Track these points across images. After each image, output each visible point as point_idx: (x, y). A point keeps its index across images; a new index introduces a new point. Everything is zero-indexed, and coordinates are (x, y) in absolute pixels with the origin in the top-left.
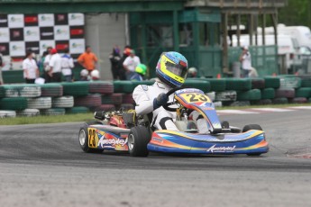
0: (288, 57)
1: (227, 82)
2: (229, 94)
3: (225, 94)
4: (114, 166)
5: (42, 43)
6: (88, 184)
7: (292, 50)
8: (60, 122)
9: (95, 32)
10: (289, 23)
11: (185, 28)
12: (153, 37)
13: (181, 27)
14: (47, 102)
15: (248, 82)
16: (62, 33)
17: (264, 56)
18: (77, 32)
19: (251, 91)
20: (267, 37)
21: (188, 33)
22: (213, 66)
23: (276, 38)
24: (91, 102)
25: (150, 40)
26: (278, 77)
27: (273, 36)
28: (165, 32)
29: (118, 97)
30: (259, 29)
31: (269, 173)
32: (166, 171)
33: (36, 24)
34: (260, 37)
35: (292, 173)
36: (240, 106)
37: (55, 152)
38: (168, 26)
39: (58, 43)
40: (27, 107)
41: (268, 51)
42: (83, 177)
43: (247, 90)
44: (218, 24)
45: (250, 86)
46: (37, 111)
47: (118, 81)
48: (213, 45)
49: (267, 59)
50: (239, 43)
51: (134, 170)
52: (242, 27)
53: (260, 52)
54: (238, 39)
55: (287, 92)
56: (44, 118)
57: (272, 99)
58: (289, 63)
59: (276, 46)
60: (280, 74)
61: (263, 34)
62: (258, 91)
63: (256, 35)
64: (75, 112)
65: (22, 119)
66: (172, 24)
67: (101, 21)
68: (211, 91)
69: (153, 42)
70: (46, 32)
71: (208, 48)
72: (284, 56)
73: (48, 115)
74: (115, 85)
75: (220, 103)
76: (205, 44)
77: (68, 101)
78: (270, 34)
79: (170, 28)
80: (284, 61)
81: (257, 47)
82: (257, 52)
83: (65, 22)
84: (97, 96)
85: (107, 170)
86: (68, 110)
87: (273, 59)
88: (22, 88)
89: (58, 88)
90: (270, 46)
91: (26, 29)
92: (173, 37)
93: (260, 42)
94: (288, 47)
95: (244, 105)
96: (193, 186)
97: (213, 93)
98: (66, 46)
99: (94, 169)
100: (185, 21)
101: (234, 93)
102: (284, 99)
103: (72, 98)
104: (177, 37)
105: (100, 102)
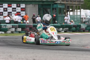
0: (84, 18)
1: (66, 25)
2: (66, 29)
3: (65, 29)
4: (32, 49)
5: (13, 12)
6: (24, 54)
8: (17, 35)
9: (28, 10)
10: (84, 9)
11: (54, 9)
13: (53, 9)
14: (14, 29)
16: (19, 10)
17: (77, 18)
18: (23, 10)
19: (73, 28)
20: (78, 12)
21: (55, 11)
22: (62, 20)
23: (80, 13)
24: (26, 30)
25: (44, 13)
26: (81, 24)
27: (80, 12)
30: (76, 10)
31: (77, 52)
33: (11, 7)
34: (76, 13)
35: (83, 52)
36: (69, 32)
37: (15, 44)
38: (49, 8)
40: (8, 31)
41: (78, 17)
42: (23, 51)
43: (71, 28)
44: (64, 8)
45: (73, 27)
46: (11, 32)
47: (34, 24)
49: (78, 19)
50: (70, 14)
51: (37, 50)
52: (71, 9)
54: (70, 13)
55: (83, 29)
56: (12, 34)
57: (78, 31)
58: (84, 20)
59: (80, 15)
60: (81, 23)
61: (77, 12)
62: (75, 28)
64: (21, 33)
65: (6, 34)
66: (51, 8)
67: (30, 7)
68: (61, 28)
70: (14, 9)
71: (61, 15)
72: (83, 18)
73: (14, 33)
74: (33, 25)
75: (63, 31)
76: (60, 14)
77: (20, 29)
78: (79, 12)
79: (50, 9)
80: (82, 20)
81: (75, 15)
82: (75, 17)
83: (20, 6)
84: (28, 28)
86: (19, 32)
87: (79, 19)
88: (6, 25)
89: (17, 26)
90: (79, 15)
91: (8, 8)
93: (76, 14)
94: (84, 16)
95: (70, 32)
97: (62, 28)
98: (20, 14)
99: (26, 49)
100: (54, 7)
101: (68, 28)
102: (82, 31)
103: (21, 28)
104: (52, 12)
105: (29, 30)
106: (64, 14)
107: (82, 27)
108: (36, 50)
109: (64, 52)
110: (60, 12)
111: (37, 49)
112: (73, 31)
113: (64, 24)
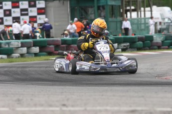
0: (158, 23)
1: (124, 38)
2: (125, 45)
3: (123, 45)
4: (60, 85)
5: (22, 17)
6: (44, 95)
7: (160, 20)
8: (31, 61)
9: (51, 11)
10: (159, 5)
12: (83, 13)
14: (24, 50)
15: (136, 38)
16: (33, 12)
17: (145, 23)
18: (41, 11)
19: (137, 43)
20: (146, 13)
22: (117, 29)
23: (151, 14)
24: (49, 50)
25: (82, 15)
27: (150, 13)
28: (90, 10)
29: (64, 47)
30: (142, 9)
31: (145, 88)
32: (89, 87)
33: (18, 7)
34: (143, 13)
35: (158, 88)
36: (131, 51)
38: (92, 7)
39: (31, 17)
40: (13, 53)
41: (147, 21)
42: (42, 91)
43: (135, 42)
44: (120, 6)
45: (137, 40)
46: (19, 55)
48: (116, 18)
50: (131, 16)
52: (133, 8)
53: (143, 21)
54: (131, 14)
55: (157, 43)
56: (22, 59)
57: (148, 47)
58: (159, 27)
61: (144, 11)
62: (141, 43)
63: (141, 12)
64: (40, 56)
65: (10, 59)
66: (94, 6)
67: (54, 5)
69: (83, 17)
70: (24, 12)
71: (114, 19)
73: (25, 57)
74: (62, 40)
75: (120, 50)
76: (112, 17)
77: (36, 50)
78: (149, 11)
79: (93, 9)
80: (156, 26)
81: (141, 19)
82: (141, 21)
83: (35, 6)
84: (52, 46)
85: (56, 87)
86: (36, 55)
88: (10, 43)
89: (30, 42)
90: (148, 18)
91: (13, 10)
92: (94, 13)
93: (143, 16)
94: (158, 18)
95: (133, 50)
96: (102, 95)
97: (116, 44)
98: (35, 19)
99: (49, 87)
100: (101, 4)
101: (128, 44)
102: (156, 47)
103: (38, 48)
104: (96, 13)
105: (54, 49)
106: (120, 17)
107: (155, 41)
108: (68, 87)
109: (121, 88)
110: (113, 14)
111: (71, 86)
112: (139, 49)
113: (120, 36)
